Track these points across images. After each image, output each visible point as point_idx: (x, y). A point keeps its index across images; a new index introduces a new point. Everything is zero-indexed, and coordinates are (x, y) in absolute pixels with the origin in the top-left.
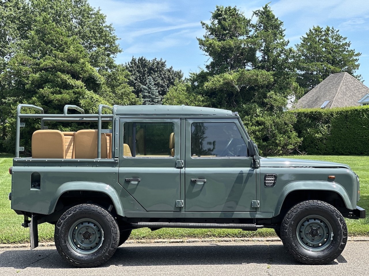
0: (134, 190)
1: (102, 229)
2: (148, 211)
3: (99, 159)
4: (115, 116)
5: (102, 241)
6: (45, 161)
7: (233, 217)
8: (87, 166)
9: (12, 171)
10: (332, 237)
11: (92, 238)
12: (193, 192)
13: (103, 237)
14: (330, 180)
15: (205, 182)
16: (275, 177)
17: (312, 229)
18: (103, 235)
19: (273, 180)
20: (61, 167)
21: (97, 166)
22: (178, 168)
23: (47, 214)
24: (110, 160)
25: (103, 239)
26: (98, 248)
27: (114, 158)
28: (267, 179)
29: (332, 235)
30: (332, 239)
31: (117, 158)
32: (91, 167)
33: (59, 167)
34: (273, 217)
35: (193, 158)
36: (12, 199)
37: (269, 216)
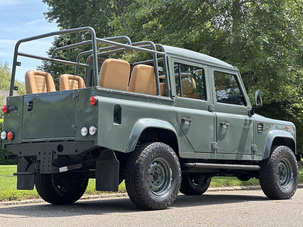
0: (187, 129)
1: (170, 169)
2: (196, 151)
3: (160, 97)
4: (166, 55)
5: (170, 181)
6: (122, 94)
7: (242, 160)
8: (153, 103)
9: (99, 100)
10: (292, 176)
12: (221, 134)
13: (171, 177)
14: (287, 130)
15: (227, 126)
16: (262, 125)
17: (280, 170)
18: (171, 175)
19: (262, 128)
20: (134, 102)
21: (160, 104)
22: (211, 111)
23: (125, 152)
24: (169, 98)
25: (171, 179)
26: (167, 189)
27: (172, 96)
28: (259, 126)
29: (292, 174)
30: (292, 178)
31: (174, 97)
32: (156, 104)
33: (133, 101)
34: (263, 160)
35: (218, 103)
36: (99, 133)
37: (260, 159)
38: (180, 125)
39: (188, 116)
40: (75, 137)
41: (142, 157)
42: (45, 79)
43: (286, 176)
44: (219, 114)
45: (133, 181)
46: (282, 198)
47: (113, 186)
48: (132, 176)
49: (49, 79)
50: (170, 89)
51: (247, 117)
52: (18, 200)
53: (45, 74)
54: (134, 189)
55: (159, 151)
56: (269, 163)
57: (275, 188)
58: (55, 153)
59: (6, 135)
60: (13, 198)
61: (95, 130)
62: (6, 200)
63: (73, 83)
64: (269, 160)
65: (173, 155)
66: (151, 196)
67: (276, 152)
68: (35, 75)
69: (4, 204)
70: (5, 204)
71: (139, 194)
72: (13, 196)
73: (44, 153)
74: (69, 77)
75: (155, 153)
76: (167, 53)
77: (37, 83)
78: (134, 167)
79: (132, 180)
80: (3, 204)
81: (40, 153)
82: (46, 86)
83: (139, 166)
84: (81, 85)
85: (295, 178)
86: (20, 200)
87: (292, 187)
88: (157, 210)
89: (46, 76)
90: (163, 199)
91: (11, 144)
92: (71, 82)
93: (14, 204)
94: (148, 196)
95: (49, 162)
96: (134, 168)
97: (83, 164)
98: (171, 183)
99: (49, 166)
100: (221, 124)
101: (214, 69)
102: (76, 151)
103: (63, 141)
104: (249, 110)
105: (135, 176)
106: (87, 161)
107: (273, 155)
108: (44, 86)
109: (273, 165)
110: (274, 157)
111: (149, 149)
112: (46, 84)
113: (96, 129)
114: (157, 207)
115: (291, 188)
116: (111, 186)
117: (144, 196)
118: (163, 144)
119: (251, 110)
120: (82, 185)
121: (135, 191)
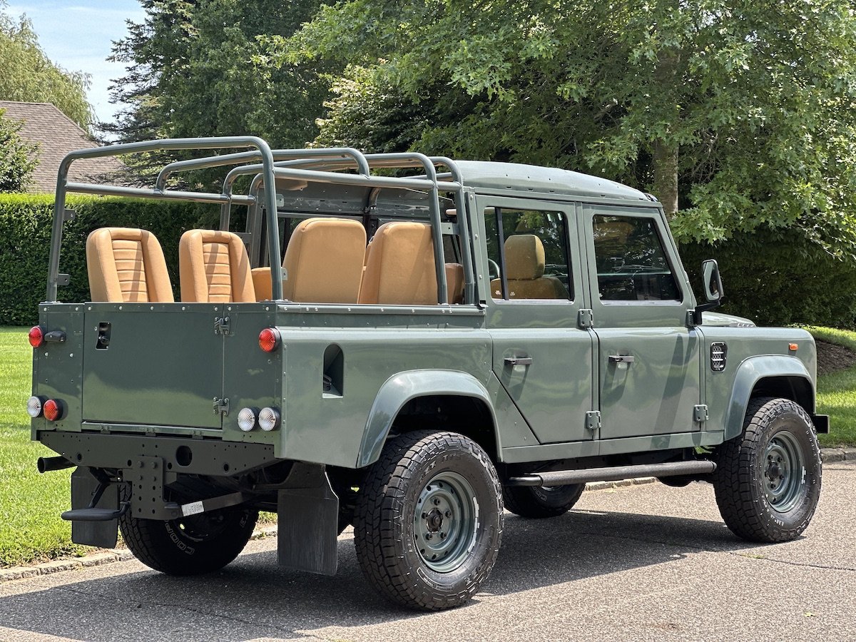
0: (518, 388)
2: (542, 442)
3: (447, 308)
4: (464, 189)
5: (475, 531)
6: (346, 313)
7: (670, 448)
8: (427, 327)
9: (283, 338)
10: (803, 477)
11: (445, 525)
12: (612, 388)
13: (476, 519)
14: (792, 352)
15: (629, 363)
16: (724, 348)
17: (770, 463)
18: (477, 515)
19: (722, 356)
20: (378, 329)
21: (446, 327)
22: (584, 328)
23: (355, 468)
24: (471, 308)
25: (477, 525)
26: (466, 552)
27: (478, 302)
28: (714, 353)
29: (804, 472)
30: (803, 481)
31: (484, 302)
32: (436, 329)
33: (374, 329)
34: (724, 442)
35: (604, 303)
36: (284, 427)
37: (718, 440)
38: (500, 378)
39: (523, 350)
40: (221, 429)
41: (400, 477)
42: (140, 248)
43: (787, 479)
44: (605, 333)
45: (376, 541)
46: (775, 539)
47: (322, 559)
48: (374, 527)
49: (150, 248)
50: (473, 282)
51: (683, 332)
52: (75, 554)
53: (139, 235)
54: (380, 560)
55: (445, 456)
56: (740, 448)
57: (756, 515)
58: (170, 466)
59: (40, 406)
60: (62, 552)
61: (274, 418)
62: (42, 558)
63: (215, 251)
64: (742, 440)
65: (481, 461)
66: (423, 576)
67: (761, 419)
68: (113, 240)
69: (39, 570)
70: (41, 572)
71: (391, 575)
72: (61, 546)
73: (140, 465)
74: (203, 238)
75: (433, 464)
76: (466, 184)
77: (121, 263)
78: (378, 502)
79: (373, 539)
80: (35, 573)
81: (130, 463)
82: (143, 268)
83: (391, 501)
84: (236, 256)
85: (811, 483)
86: (80, 555)
87: (801, 508)
88: (440, 610)
89: (142, 241)
90: (455, 582)
91: (55, 430)
92: (210, 251)
93: (66, 569)
94: (415, 577)
95: (154, 488)
96: (379, 506)
97: (244, 494)
98: (475, 535)
99: (154, 500)
100: (613, 362)
101: (593, 212)
102: (226, 468)
103: (190, 436)
104: (687, 313)
105: (381, 528)
106: (254, 487)
107: (752, 427)
108: (137, 269)
109: (750, 454)
110: (754, 433)
111: (416, 455)
112: (142, 262)
113: (277, 415)
114: (438, 605)
115: (801, 511)
116: (316, 559)
117: (406, 579)
118: (454, 436)
119: (694, 310)
120: (244, 520)
121: (381, 566)
